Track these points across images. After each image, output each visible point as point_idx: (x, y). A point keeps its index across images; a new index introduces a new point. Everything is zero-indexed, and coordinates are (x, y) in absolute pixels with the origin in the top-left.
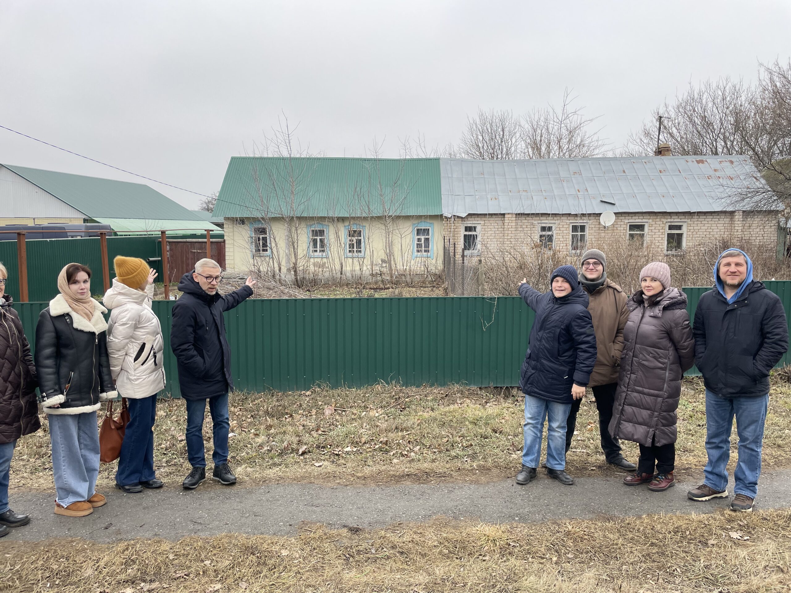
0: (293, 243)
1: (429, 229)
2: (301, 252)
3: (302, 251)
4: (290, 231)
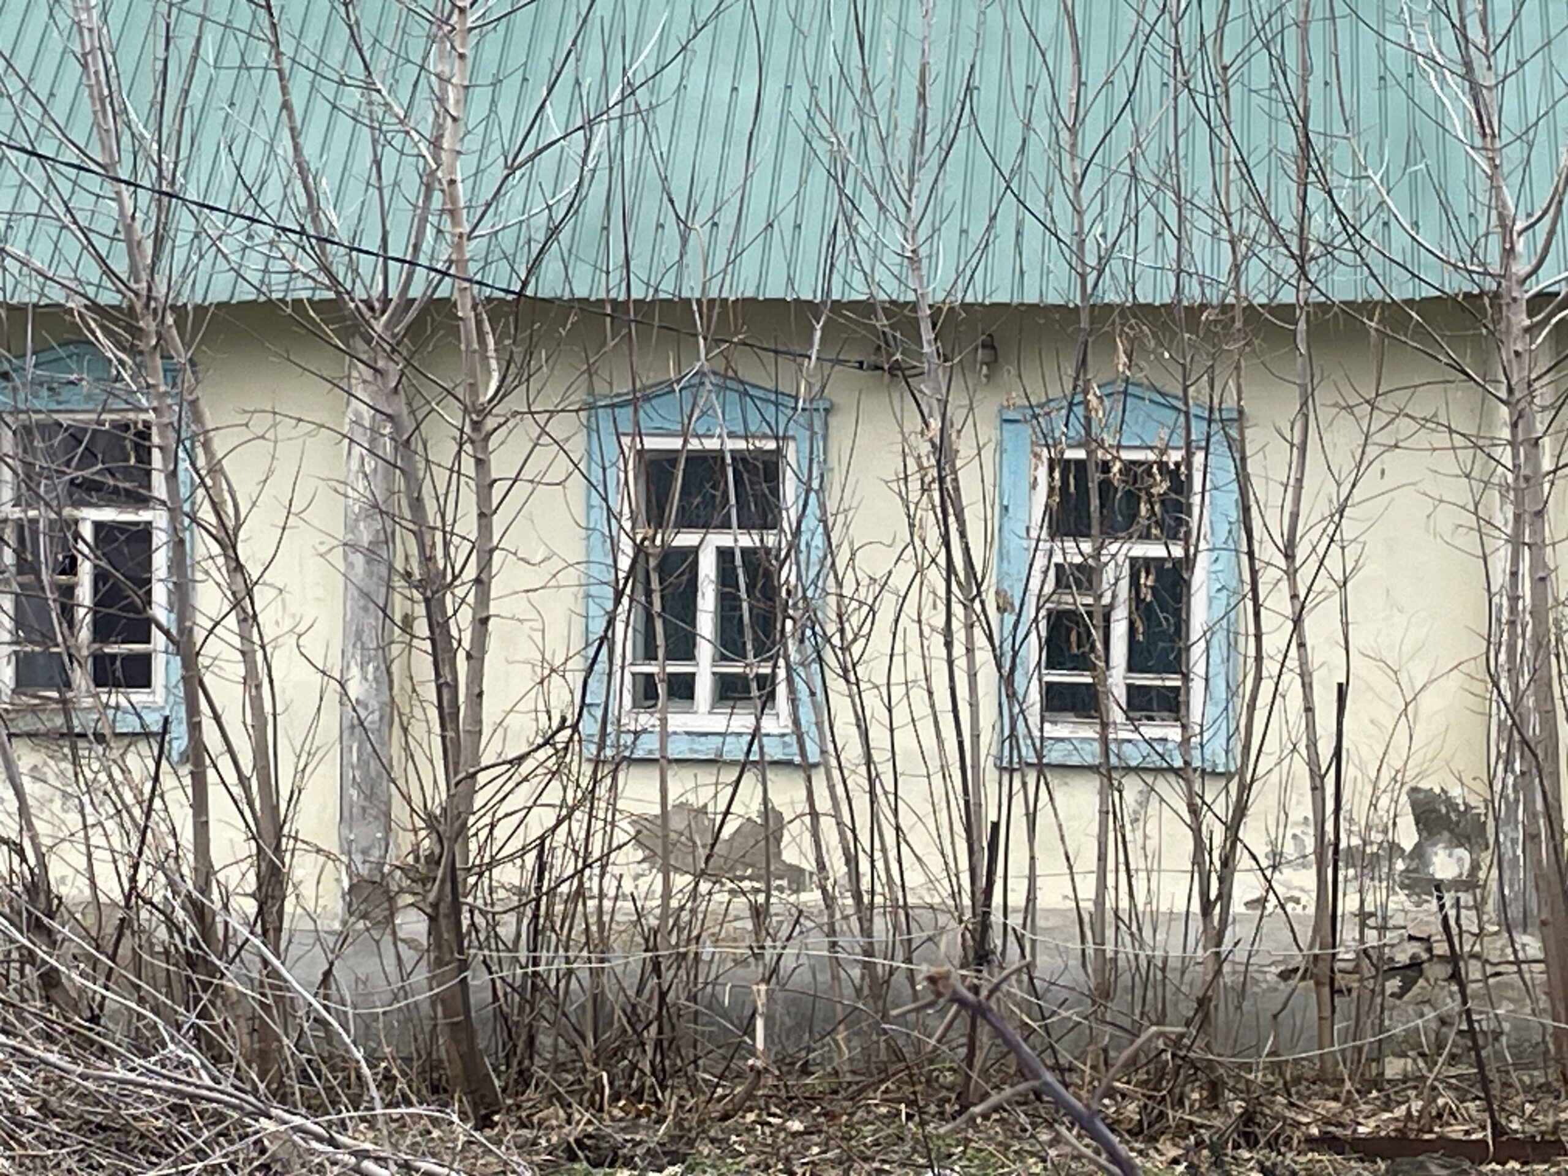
0: (434, 588)
4: (405, 453)
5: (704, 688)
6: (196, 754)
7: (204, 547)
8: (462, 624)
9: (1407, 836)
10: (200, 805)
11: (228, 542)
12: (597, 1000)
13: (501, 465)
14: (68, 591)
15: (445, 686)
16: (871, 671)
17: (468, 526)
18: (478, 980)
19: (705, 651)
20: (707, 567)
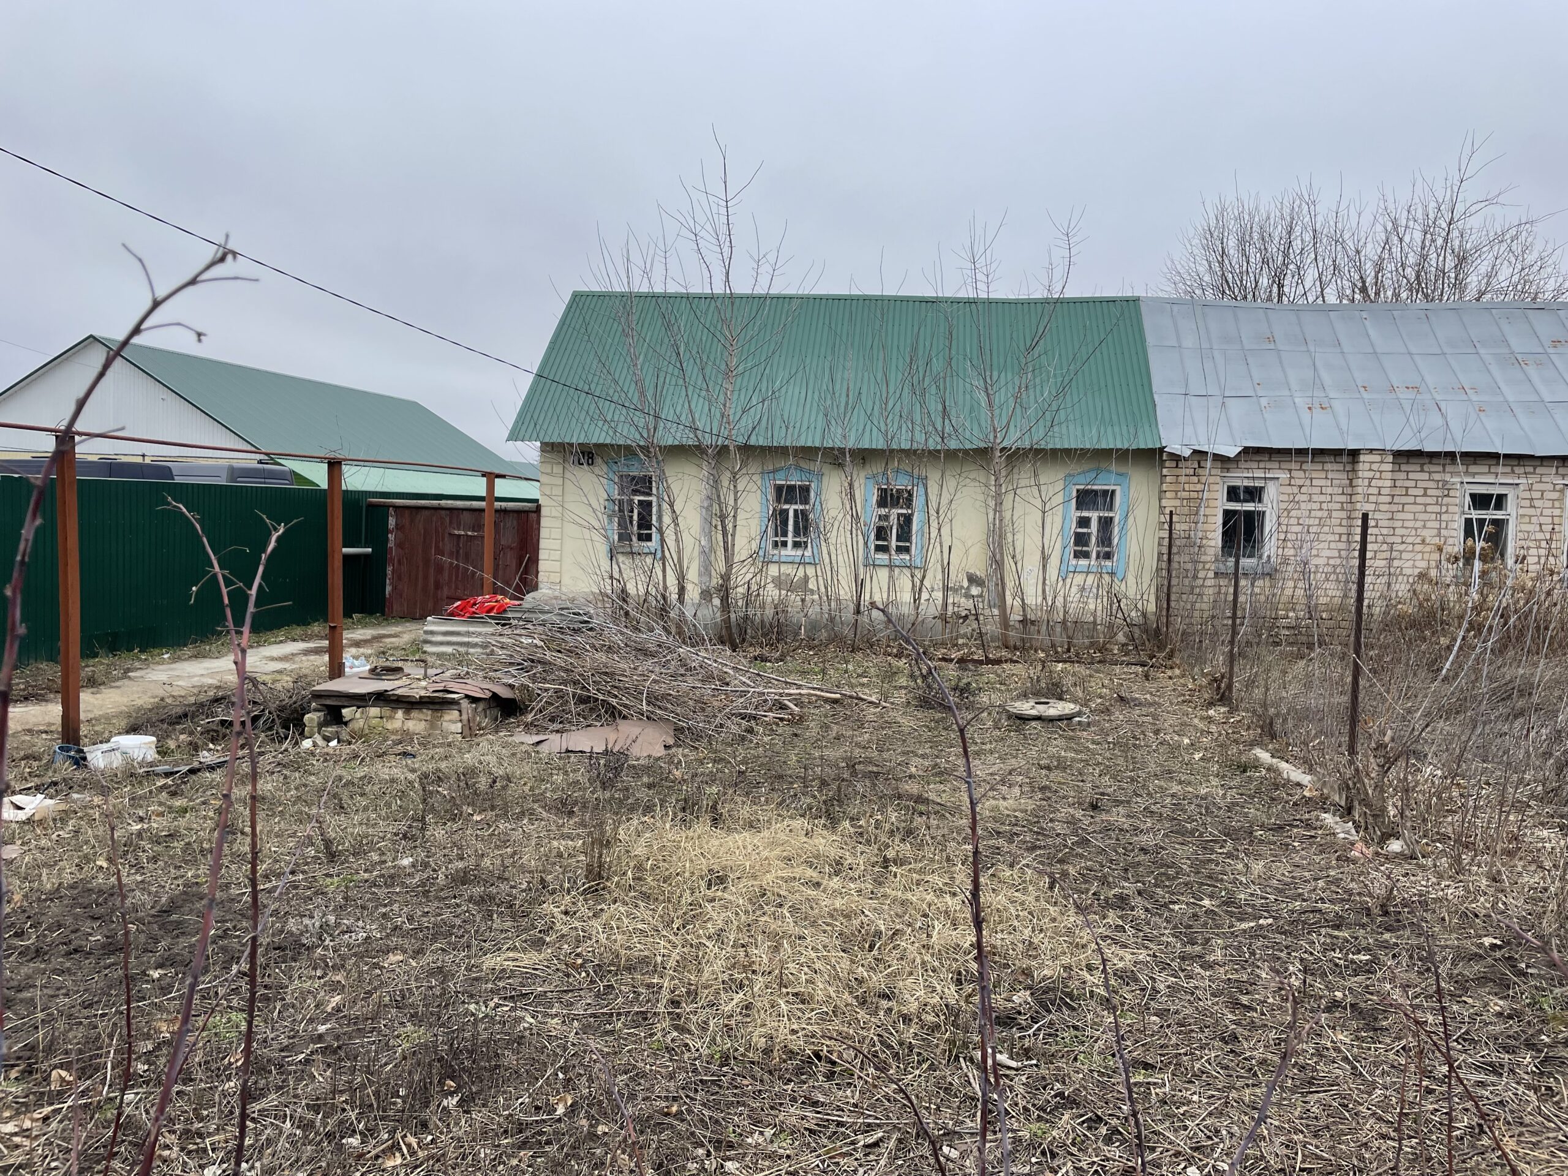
0: (723, 518)
1: (1113, 492)
2: (743, 547)
3: (745, 541)
4: (716, 484)
5: (790, 544)
6: (663, 558)
7: (665, 506)
8: (730, 527)
9: (966, 584)
10: (664, 571)
11: (671, 505)
12: (762, 621)
13: (740, 487)
14: (631, 517)
15: (725, 542)
16: (832, 540)
17: (732, 502)
18: (733, 616)
19: (790, 534)
20: (791, 514)
